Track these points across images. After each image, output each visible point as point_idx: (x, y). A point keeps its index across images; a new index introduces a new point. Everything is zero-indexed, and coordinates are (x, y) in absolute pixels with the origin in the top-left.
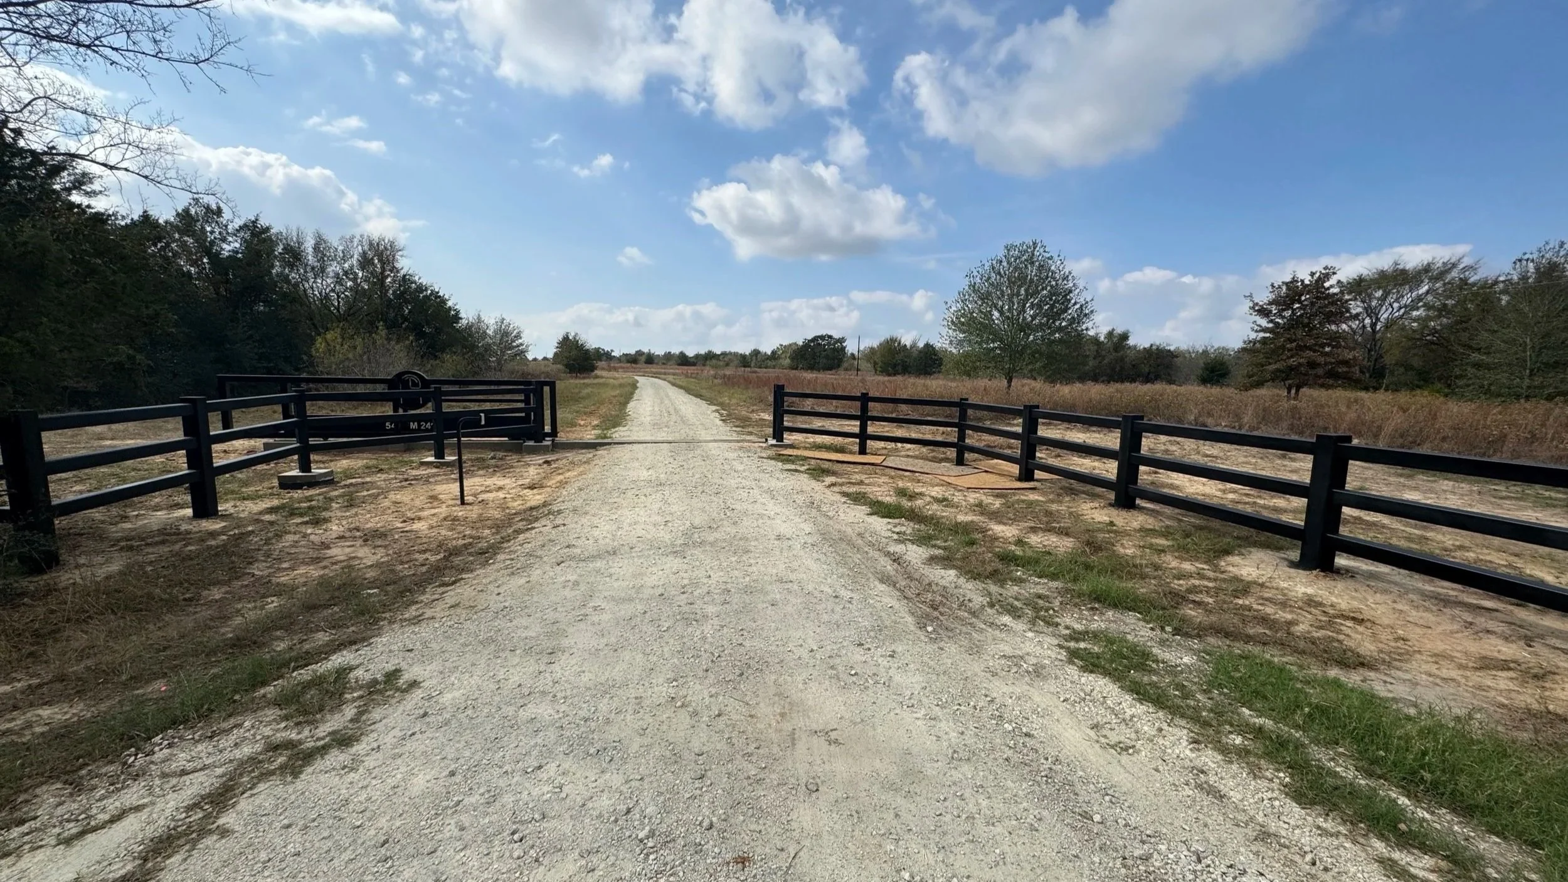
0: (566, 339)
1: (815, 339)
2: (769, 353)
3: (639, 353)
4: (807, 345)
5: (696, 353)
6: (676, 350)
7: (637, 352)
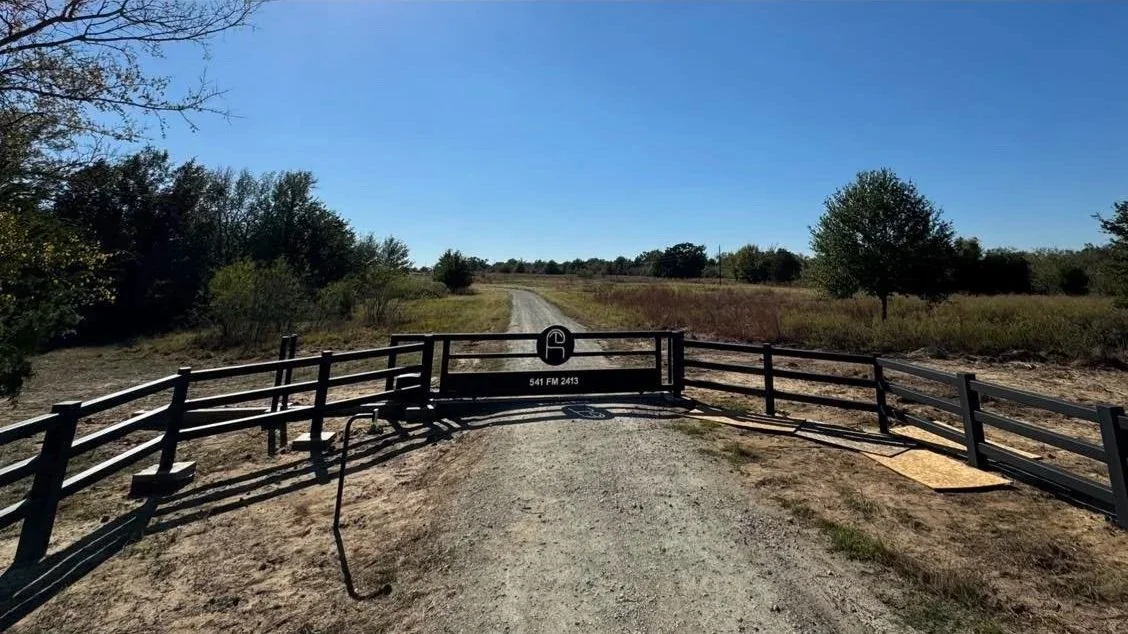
0: (448, 256)
1: (677, 247)
2: (633, 260)
3: (512, 262)
4: (669, 252)
5: (565, 261)
6: (546, 259)
7: (510, 261)
